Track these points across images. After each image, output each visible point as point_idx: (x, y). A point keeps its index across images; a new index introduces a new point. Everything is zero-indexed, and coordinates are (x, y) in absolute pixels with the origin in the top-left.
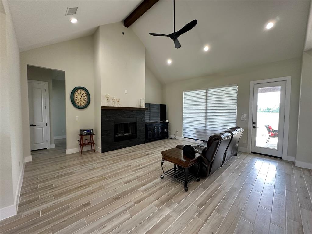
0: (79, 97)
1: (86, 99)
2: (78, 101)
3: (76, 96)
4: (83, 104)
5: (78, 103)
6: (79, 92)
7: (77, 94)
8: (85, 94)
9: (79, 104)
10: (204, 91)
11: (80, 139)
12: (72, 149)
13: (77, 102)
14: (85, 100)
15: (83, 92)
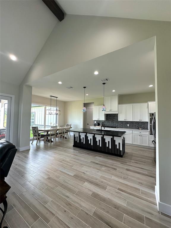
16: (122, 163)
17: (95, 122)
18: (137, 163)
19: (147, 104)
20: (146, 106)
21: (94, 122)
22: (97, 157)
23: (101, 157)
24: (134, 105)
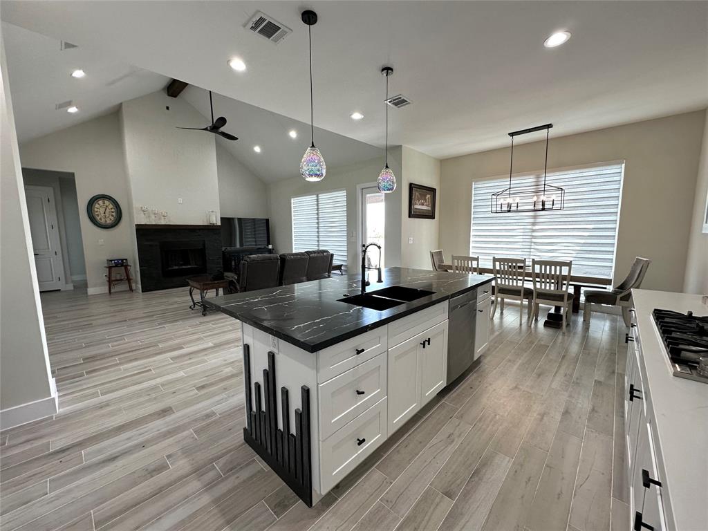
0: (102, 211)
1: (114, 214)
2: (100, 216)
3: (96, 210)
4: (109, 222)
5: (101, 219)
6: (101, 202)
7: (97, 206)
8: (111, 206)
9: (103, 221)
10: (314, 197)
11: (107, 274)
12: (97, 288)
13: (98, 218)
14: (112, 216)
15: (107, 203)
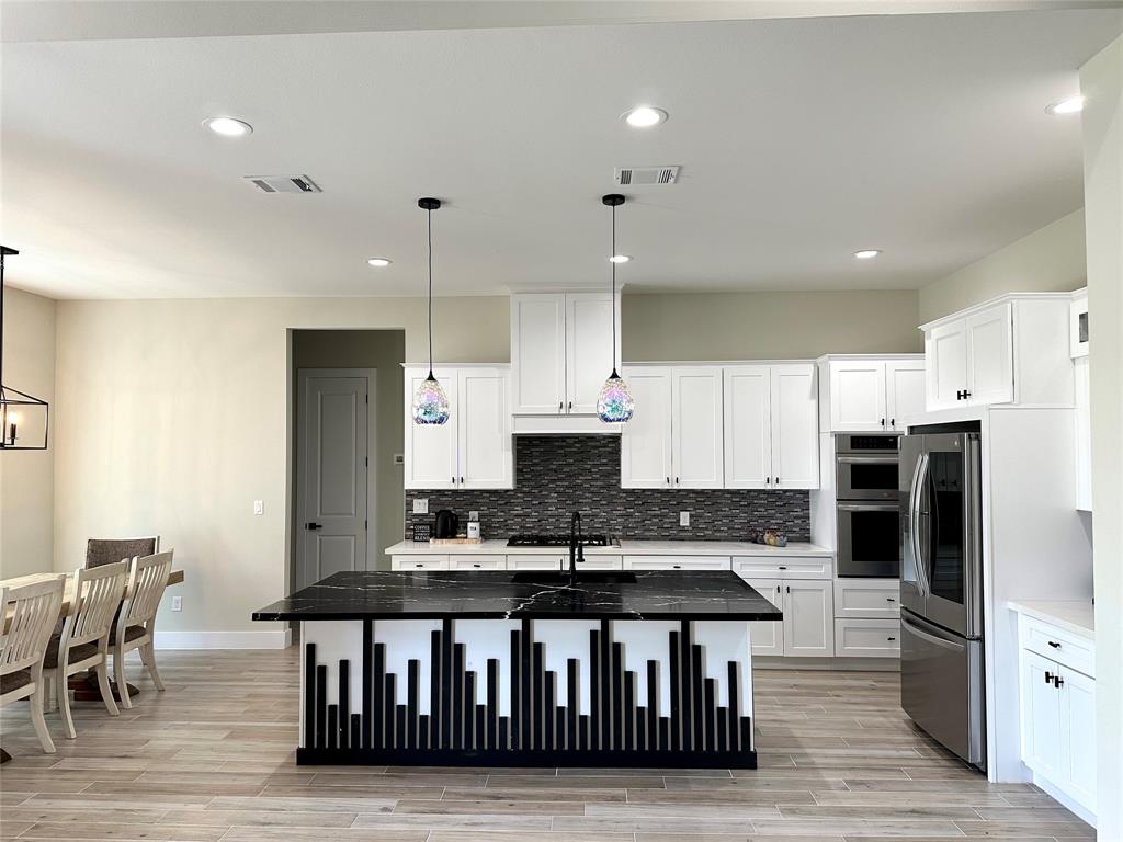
16: (792, 812)
17: (421, 507)
18: (862, 783)
19: (807, 369)
20: (807, 383)
21: (410, 506)
22: (592, 811)
23: (615, 799)
24: (733, 369)
